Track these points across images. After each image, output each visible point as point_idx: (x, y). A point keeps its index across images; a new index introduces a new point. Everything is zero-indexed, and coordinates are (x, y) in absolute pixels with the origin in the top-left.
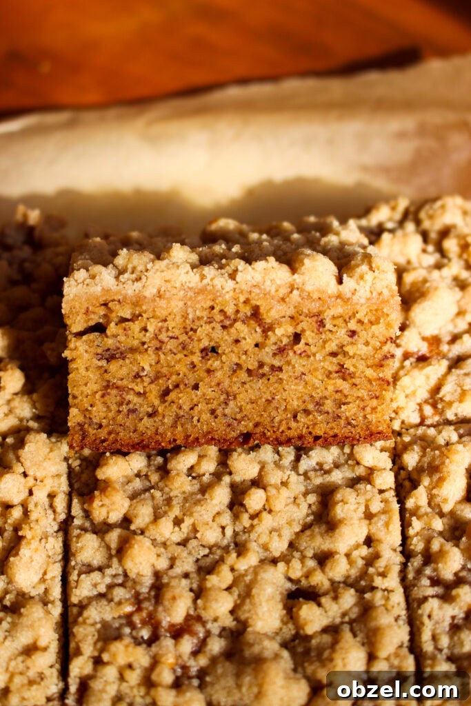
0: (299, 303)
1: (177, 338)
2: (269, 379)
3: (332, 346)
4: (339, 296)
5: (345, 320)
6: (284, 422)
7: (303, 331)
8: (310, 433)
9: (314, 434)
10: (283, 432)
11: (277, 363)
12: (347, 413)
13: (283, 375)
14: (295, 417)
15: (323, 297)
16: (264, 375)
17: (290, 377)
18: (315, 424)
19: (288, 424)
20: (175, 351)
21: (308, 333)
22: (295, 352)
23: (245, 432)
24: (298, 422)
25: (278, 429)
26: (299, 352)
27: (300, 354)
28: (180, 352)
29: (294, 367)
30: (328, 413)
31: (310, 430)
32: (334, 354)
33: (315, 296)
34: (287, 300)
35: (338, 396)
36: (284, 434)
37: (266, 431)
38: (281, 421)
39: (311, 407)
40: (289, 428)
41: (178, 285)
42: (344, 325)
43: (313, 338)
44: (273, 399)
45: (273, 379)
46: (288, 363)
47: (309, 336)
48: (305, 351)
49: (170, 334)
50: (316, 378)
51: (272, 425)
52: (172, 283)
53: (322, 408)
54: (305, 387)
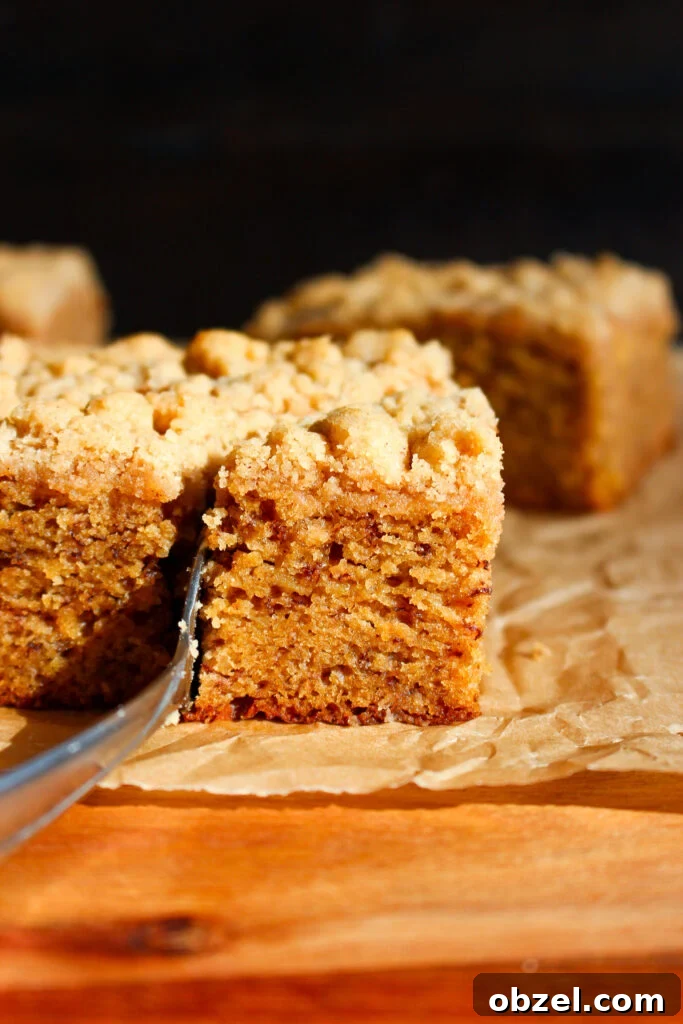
0: (339, 497)
1: (105, 540)
2: (287, 616)
3: (392, 568)
4: (404, 490)
5: (413, 527)
6: (307, 684)
7: (346, 540)
8: (349, 703)
9: (354, 705)
10: (304, 698)
11: (301, 590)
12: (409, 676)
13: (312, 611)
14: (326, 675)
15: (378, 488)
16: (278, 607)
17: (322, 614)
18: (355, 690)
19: (312, 685)
20: (100, 558)
21: (352, 545)
22: (331, 576)
23: (243, 695)
24: (329, 683)
25: (297, 694)
26: (336, 576)
27: (339, 579)
28: (109, 560)
29: (329, 599)
30: (379, 673)
31: (348, 697)
32: (394, 581)
33: (365, 486)
34: (319, 492)
35: (396, 649)
36: (305, 702)
37: (277, 696)
38: (302, 682)
39: (352, 662)
40: (315, 693)
41: (105, 456)
42: (410, 534)
43: (360, 553)
44: (292, 646)
45: (294, 616)
46: (320, 591)
47: (354, 550)
48: (346, 575)
49: (92, 532)
50: (364, 619)
51: (287, 686)
52: (97, 452)
53: (370, 665)
54: (345, 632)
